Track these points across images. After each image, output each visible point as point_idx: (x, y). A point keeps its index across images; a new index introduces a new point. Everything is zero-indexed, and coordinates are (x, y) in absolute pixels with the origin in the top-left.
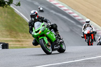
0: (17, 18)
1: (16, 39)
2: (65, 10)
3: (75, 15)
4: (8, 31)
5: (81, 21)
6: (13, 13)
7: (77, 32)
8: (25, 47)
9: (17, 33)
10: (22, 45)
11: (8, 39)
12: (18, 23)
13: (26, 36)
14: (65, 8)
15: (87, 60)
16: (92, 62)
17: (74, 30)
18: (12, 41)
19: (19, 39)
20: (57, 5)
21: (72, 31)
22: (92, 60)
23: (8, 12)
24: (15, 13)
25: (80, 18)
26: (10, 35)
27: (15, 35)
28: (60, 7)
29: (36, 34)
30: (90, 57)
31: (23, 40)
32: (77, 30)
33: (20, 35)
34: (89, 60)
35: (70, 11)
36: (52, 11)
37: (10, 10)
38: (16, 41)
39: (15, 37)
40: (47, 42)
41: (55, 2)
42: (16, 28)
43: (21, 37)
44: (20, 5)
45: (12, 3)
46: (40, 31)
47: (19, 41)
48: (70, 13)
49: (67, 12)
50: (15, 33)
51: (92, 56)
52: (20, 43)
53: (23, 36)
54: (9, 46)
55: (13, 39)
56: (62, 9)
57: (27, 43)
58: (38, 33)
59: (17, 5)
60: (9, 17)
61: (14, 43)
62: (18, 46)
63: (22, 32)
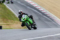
0: (7, 11)
1: (6, 24)
2: (36, 7)
3: (42, 9)
4: (2, 18)
5: (45, 13)
6: (5, 8)
7: (43, 20)
8: (12, 29)
9: (7, 20)
10: (10, 27)
11: (2, 23)
12: (8, 14)
13: (13, 22)
14: (36, 6)
15: (49, 37)
16: (52, 38)
17: (41, 19)
18: (4, 25)
19: (8, 24)
20: (31, 4)
21: (40, 19)
22: (52, 37)
23: (2, 7)
24: (6, 8)
25: (45, 11)
26: (3, 21)
27: (6, 21)
28: (33, 5)
29: (23, 20)
30: (51, 35)
31: (11, 24)
32: (43, 18)
33: (9, 21)
34: (50, 37)
35: (39, 7)
36: (28, 7)
37: (3, 6)
38: (7, 25)
39: (6, 22)
40: (29, 24)
41: (30, 2)
42: (7, 17)
43: (10, 22)
44: (9, 3)
45: (4, 2)
46: (25, 19)
47: (8, 25)
48: (39, 9)
49: (37, 8)
50: (6, 20)
51: (52, 34)
52: (9, 26)
53: (11, 22)
54: (2, 27)
55: (5, 23)
56: (34, 6)
57: (13, 26)
58: (24, 20)
59: (7, 3)
60: (2, 10)
61: (5, 26)
62: (8, 27)
63: (10, 19)
